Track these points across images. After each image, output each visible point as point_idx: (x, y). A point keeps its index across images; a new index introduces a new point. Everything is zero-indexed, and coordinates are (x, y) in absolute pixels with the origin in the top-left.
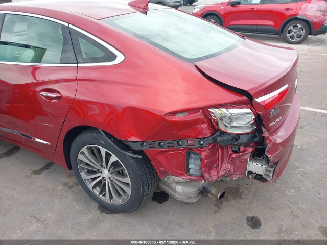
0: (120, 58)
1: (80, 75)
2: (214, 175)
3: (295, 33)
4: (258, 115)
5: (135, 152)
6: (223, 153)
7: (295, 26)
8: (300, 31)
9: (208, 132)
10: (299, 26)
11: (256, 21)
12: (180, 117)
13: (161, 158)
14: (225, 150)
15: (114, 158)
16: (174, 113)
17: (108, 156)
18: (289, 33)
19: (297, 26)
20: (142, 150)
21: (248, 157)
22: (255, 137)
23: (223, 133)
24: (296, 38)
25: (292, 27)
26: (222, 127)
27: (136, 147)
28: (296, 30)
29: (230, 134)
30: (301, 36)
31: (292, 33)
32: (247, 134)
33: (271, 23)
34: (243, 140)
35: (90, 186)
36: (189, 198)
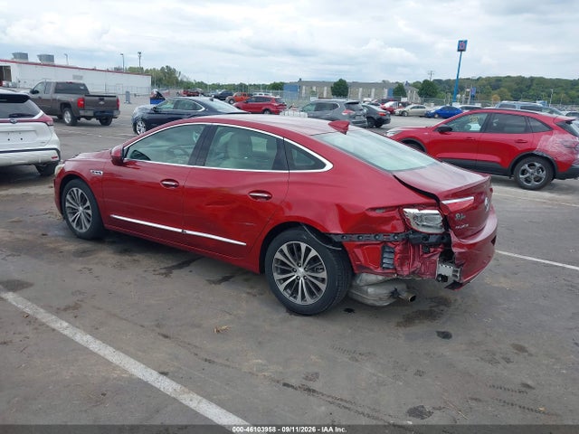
0: (329, 166)
1: (292, 179)
2: (405, 271)
3: (532, 174)
4: (445, 216)
5: (335, 244)
6: (414, 252)
7: (531, 165)
8: (539, 172)
9: (401, 229)
10: (538, 165)
11: (475, 155)
12: (378, 213)
13: (358, 252)
14: (416, 248)
15: (313, 253)
16: (374, 209)
17: (308, 251)
18: (523, 174)
19: (534, 165)
20: (341, 242)
21: (436, 258)
22: (443, 238)
23: (415, 232)
24: (533, 181)
25: (527, 165)
26: (414, 226)
27: (336, 239)
28: (533, 171)
29: (421, 233)
30: (541, 179)
31: (528, 175)
32: (436, 234)
33: (496, 159)
34: (432, 240)
35: (281, 287)
36: (381, 299)
